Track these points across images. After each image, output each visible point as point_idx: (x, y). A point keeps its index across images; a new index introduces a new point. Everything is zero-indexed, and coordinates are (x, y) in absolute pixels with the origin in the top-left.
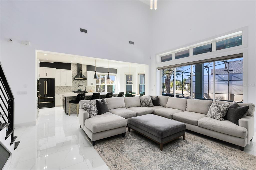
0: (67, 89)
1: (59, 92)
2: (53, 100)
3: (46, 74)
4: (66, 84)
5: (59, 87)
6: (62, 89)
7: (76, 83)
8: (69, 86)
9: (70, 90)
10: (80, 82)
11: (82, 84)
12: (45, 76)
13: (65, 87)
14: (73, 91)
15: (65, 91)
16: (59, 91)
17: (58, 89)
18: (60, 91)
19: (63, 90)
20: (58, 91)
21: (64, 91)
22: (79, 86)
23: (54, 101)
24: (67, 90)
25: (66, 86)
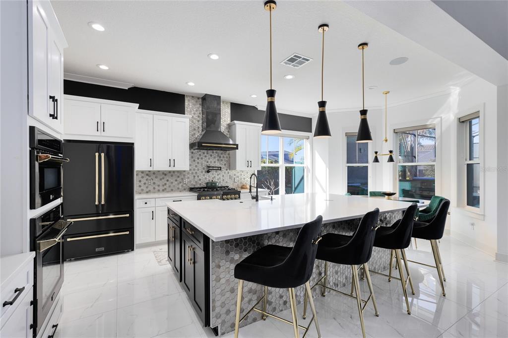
0: (171, 180)
1: (147, 192)
2: (129, 224)
3: (100, 126)
4: (172, 162)
5: (147, 175)
6: (156, 181)
7: (200, 161)
8: (178, 172)
9: (182, 186)
10: (212, 159)
11: (218, 164)
12: (98, 133)
13: (166, 175)
14: (192, 189)
15: (165, 189)
16: (148, 190)
17: (144, 181)
18: (151, 188)
19: (159, 186)
20: (143, 187)
21: (161, 188)
22: (208, 172)
23: (131, 229)
24: (172, 183)
25: (170, 172)
